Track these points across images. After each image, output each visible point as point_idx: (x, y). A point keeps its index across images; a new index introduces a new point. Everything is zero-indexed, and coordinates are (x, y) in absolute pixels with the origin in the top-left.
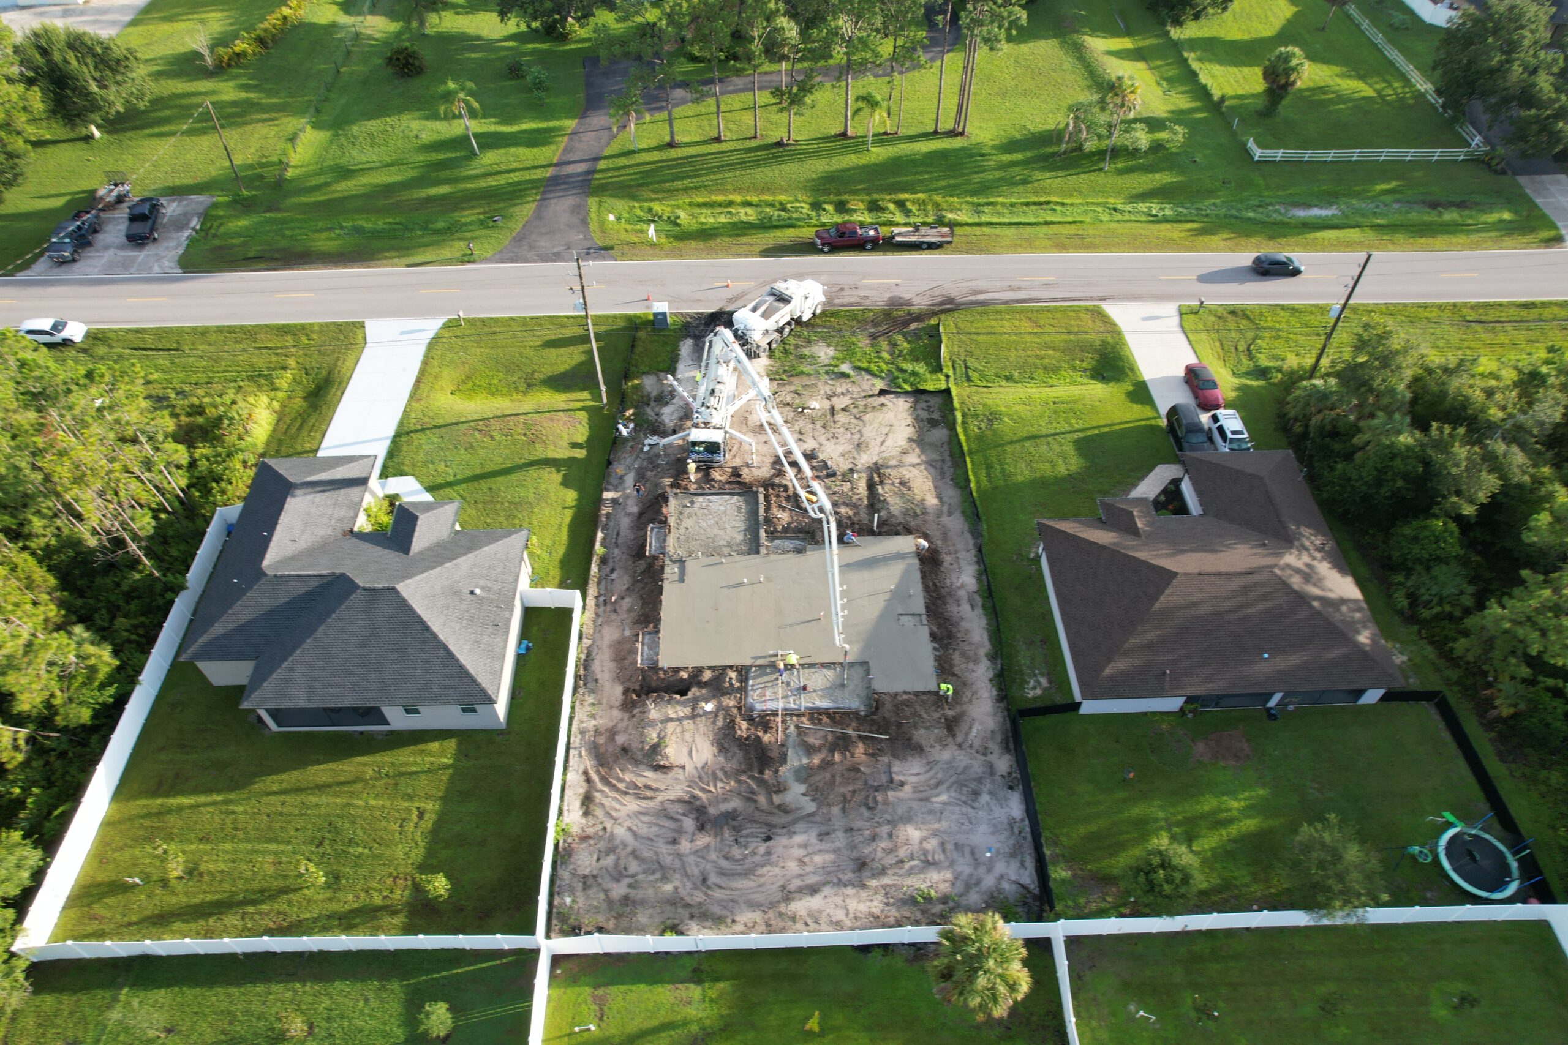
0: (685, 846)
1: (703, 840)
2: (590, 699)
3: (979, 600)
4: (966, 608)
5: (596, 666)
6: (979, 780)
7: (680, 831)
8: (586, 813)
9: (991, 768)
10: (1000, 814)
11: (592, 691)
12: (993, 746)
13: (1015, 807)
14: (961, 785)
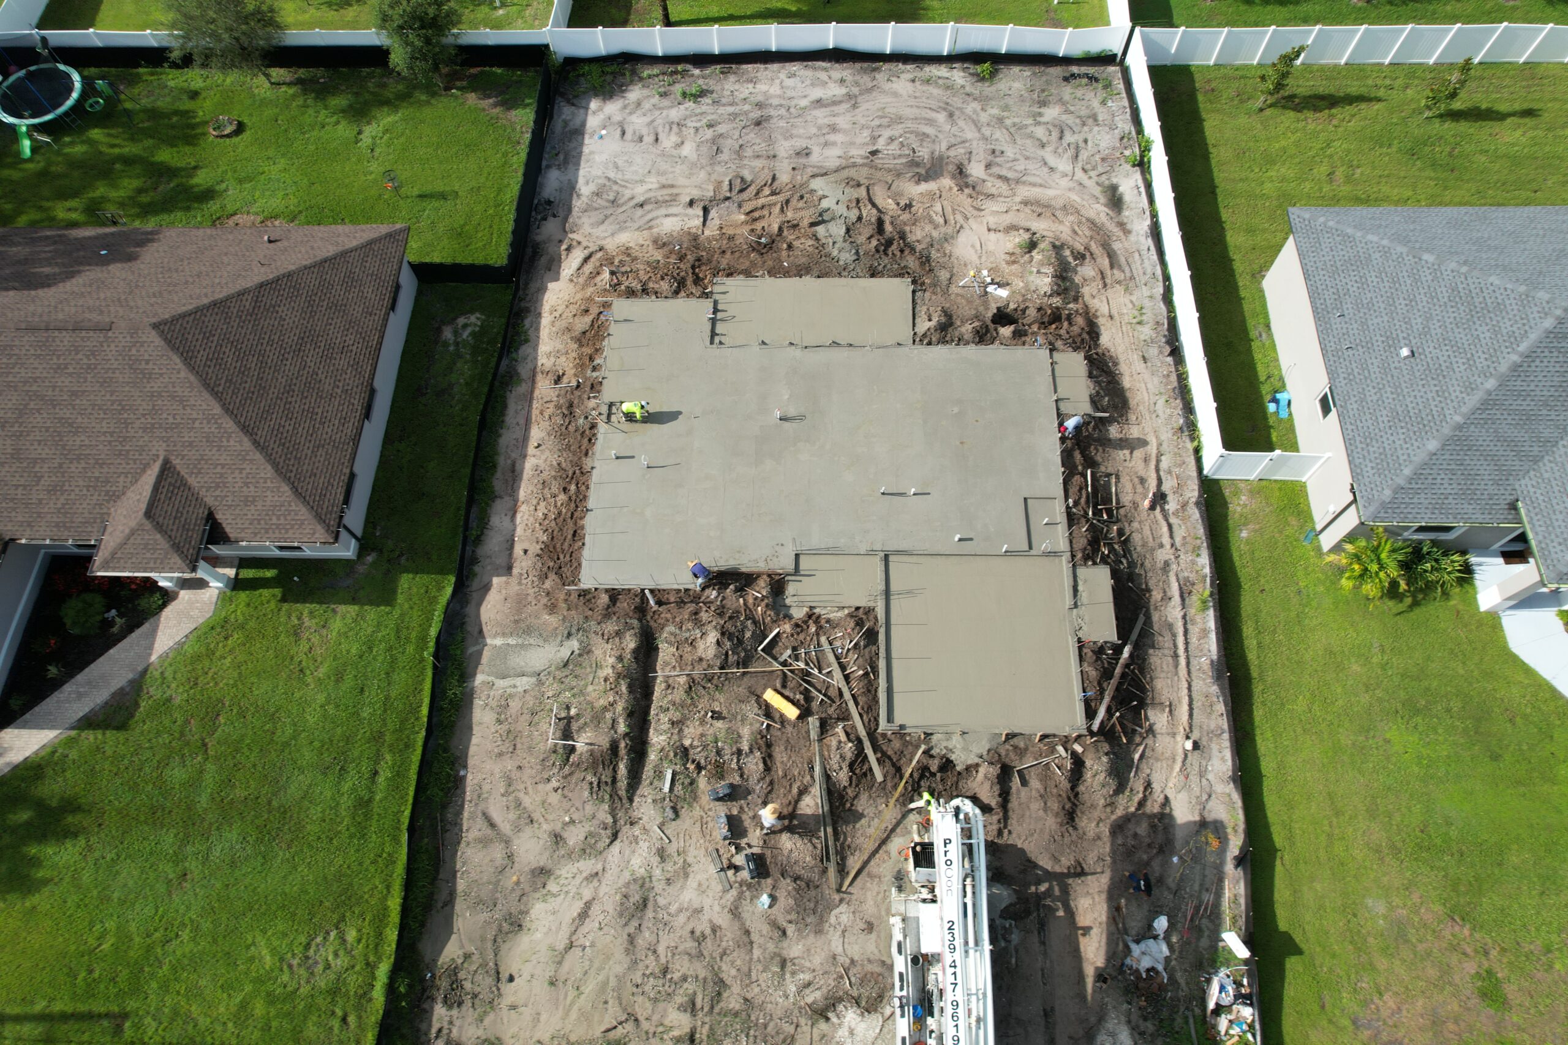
8: (1114, 188)
10: (575, 174)
13: (550, 182)
14: (615, 203)
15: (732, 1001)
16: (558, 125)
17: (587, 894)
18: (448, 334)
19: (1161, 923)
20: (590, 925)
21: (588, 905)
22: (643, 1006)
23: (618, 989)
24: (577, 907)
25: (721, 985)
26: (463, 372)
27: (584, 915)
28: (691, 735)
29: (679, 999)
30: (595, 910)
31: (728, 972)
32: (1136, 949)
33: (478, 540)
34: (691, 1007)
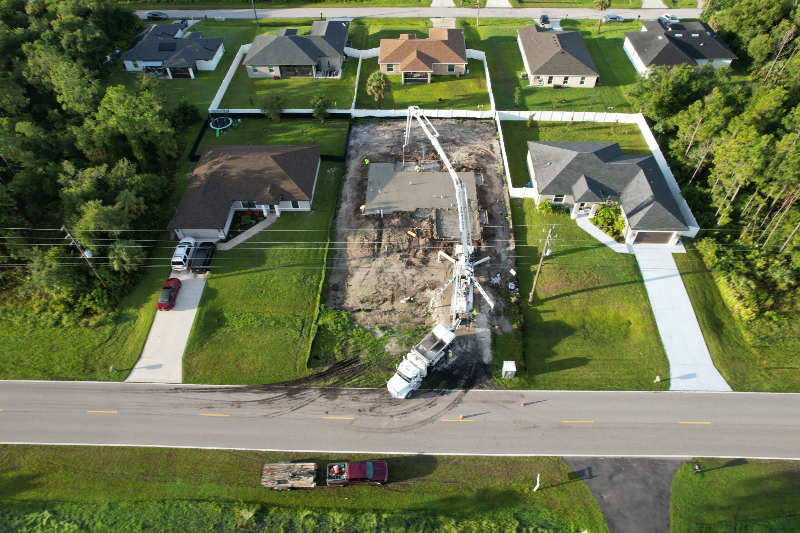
0: (458, 137)
1: (453, 138)
2: (498, 172)
3: (343, 199)
4: (349, 196)
5: (499, 181)
6: (361, 148)
7: (460, 140)
8: (491, 145)
9: (357, 151)
10: (358, 141)
11: (498, 174)
12: (353, 156)
13: (352, 142)
14: (368, 146)
15: (402, 288)
16: (353, 131)
17: (368, 270)
18: (328, 171)
19: (499, 275)
20: (369, 276)
21: (369, 272)
22: (381, 290)
23: (376, 286)
24: (365, 273)
25: (399, 286)
26: (333, 179)
27: (367, 274)
28: (392, 239)
29: (390, 288)
30: (370, 273)
31: (401, 283)
32: (493, 279)
33: (338, 209)
34: (393, 290)
